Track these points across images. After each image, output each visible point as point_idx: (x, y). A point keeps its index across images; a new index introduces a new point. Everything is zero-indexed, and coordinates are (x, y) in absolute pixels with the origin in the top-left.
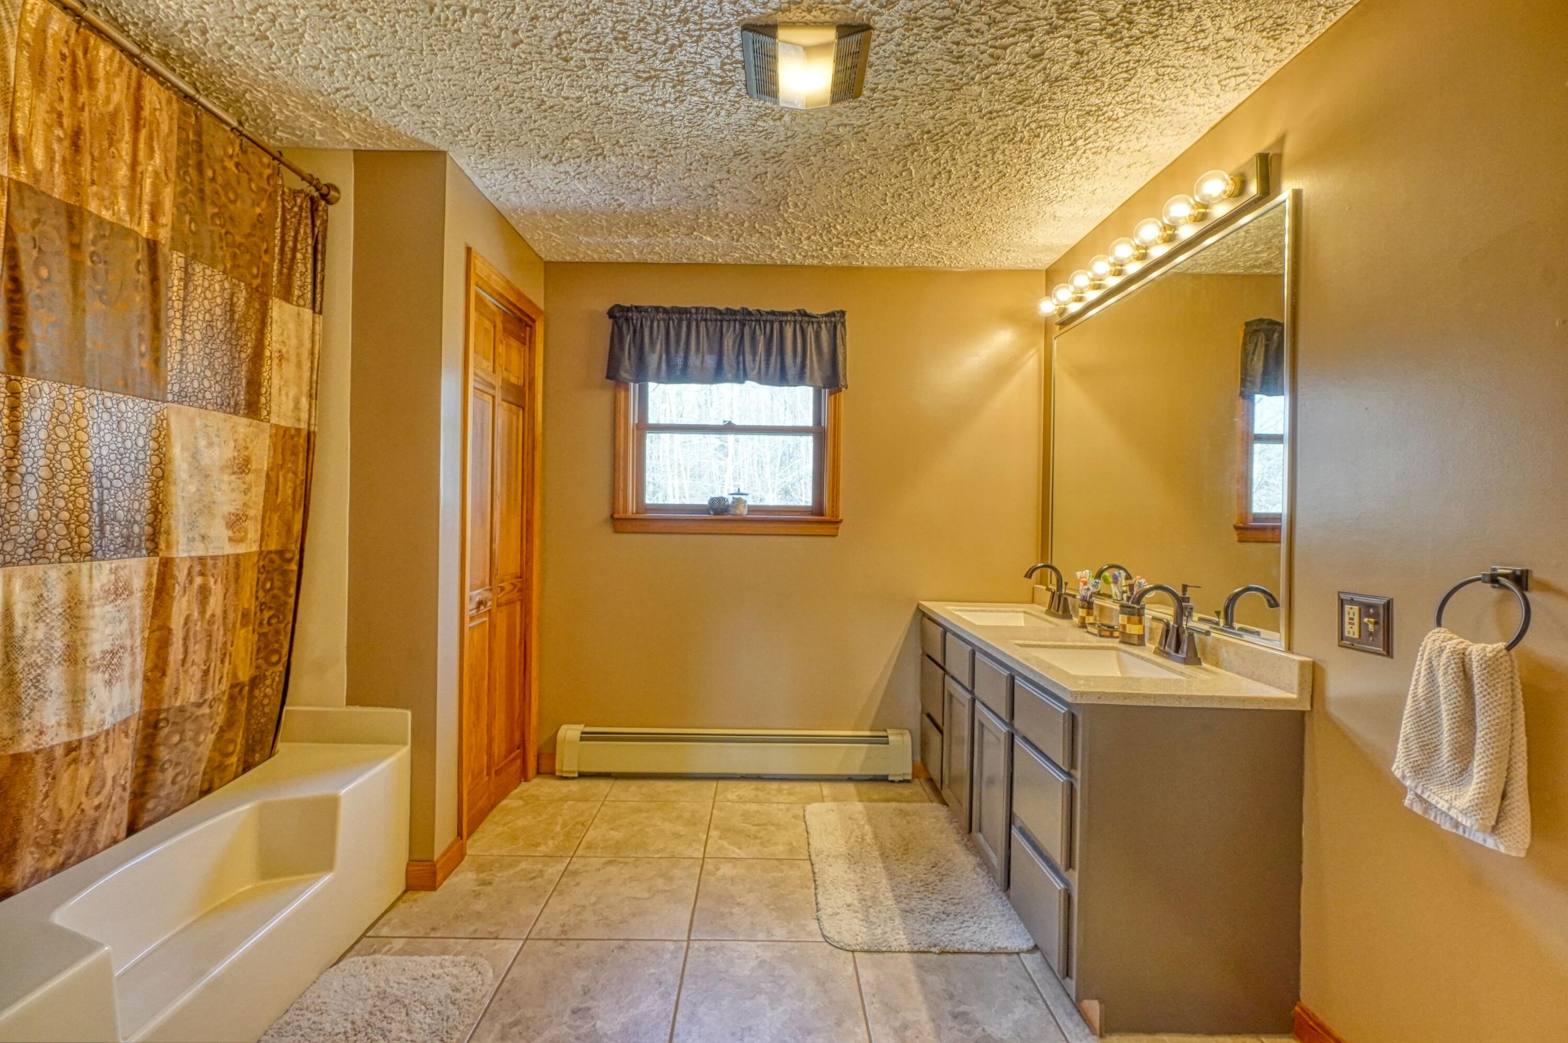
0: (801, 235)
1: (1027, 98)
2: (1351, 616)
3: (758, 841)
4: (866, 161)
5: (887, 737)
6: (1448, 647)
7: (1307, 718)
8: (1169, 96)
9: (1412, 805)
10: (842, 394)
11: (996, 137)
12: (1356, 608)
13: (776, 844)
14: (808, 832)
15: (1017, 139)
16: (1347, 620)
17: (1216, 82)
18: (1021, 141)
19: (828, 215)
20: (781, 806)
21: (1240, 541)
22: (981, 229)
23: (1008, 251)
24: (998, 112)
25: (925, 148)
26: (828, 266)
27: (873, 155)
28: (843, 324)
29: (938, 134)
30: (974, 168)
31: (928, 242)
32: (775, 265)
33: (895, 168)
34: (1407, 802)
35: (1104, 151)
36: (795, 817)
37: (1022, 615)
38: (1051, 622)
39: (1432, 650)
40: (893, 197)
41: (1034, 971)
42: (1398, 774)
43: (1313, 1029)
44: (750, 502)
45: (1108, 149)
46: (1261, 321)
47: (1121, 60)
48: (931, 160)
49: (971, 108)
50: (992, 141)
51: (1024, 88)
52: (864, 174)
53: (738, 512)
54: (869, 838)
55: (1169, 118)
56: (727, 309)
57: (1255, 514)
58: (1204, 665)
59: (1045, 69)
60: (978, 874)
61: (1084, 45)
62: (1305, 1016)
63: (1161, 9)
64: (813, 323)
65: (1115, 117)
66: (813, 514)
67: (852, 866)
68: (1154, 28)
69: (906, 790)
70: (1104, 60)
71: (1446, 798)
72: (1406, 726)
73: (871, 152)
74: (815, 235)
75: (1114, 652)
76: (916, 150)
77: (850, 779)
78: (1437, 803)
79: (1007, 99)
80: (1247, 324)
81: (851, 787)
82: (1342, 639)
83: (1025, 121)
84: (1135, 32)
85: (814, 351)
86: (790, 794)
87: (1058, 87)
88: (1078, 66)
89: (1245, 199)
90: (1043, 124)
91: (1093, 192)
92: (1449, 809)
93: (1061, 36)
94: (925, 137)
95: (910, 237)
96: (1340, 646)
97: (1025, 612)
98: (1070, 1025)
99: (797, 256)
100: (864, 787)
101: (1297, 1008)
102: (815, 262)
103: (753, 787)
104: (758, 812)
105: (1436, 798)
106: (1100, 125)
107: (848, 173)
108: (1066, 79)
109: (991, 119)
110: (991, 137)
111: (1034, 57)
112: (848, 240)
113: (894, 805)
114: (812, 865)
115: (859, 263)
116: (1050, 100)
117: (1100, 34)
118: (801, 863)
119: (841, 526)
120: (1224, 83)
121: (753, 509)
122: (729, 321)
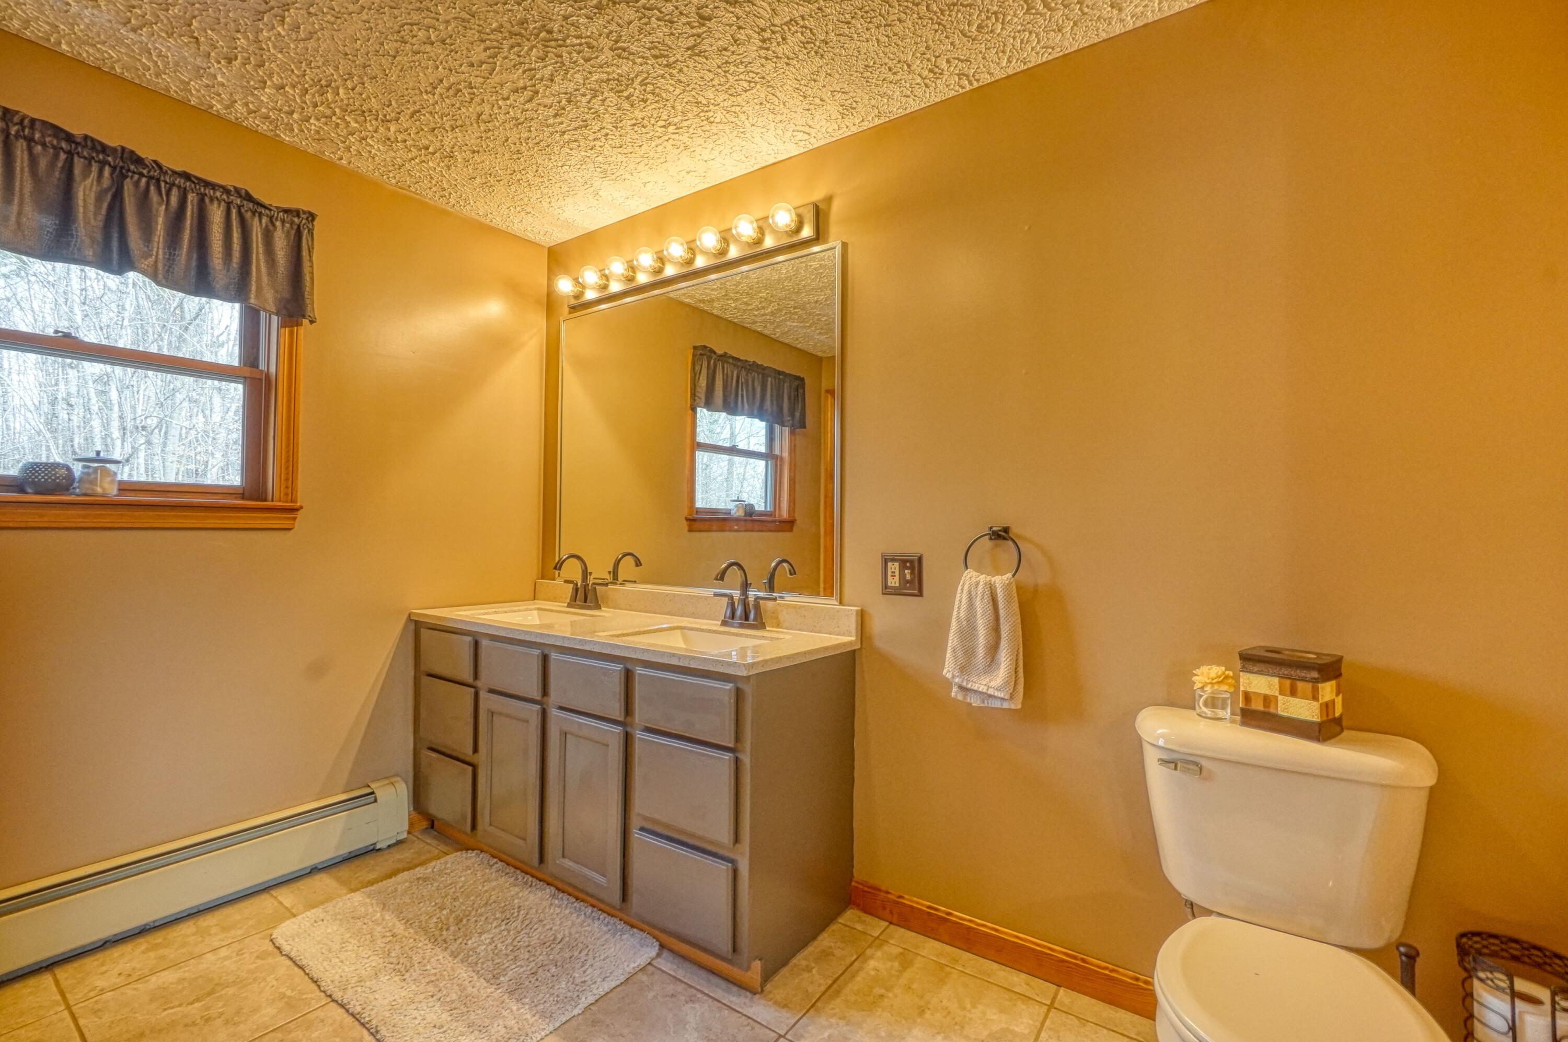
0: (271, 76)
1: (665, 56)
2: (893, 570)
3: (219, 1022)
4: (447, 22)
5: (373, 793)
6: (982, 581)
7: (857, 653)
8: (759, 124)
9: (956, 695)
10: (302, 330)
11: (609, 80)
12: (897, 564)
13: (256, 1010)
14: (300, 967)
15: (626, 94)
16: (889, 573)
17: (792, 129)
18: (627, 98)
19: (337, 68)
20: (223, 952)
21: (690, 530)
22: (519, 176)
23: (527, 213)
24: (630, 54)
25: (531, 49)
26: (282, 142)
27: (464, 20)
28: (311, 232)
29: (557, 40)
30: (564, 102)
31: (449, 167)
32: (183, 104)
33: (478, 53)
34: (953, 694)
35: (682, 148)
36: (262, 956)
37: (535, 612)
38: (583, 615)
39: (970, 585)
40: (448, 89)
41: (674, 970)
42: (949, 676)
43: (869, 892)
44: (124, 474)
45: (686, 148)
46: (705, 347)
47: (753, 69)
48: (527, 66)
49: (611, 32)
50: (602, 81)
51: (670, 43)
52: (433, 38)
53: (99, 490)
54: (400, 928)
55: (744, 143)
56: (86, 137)
57: (697, 508)
58: (768, 628)
59: (699, 36)
60: (559, 906)
61: (741, 36)
62: (861, 887)
63: (808, 43)
64: (260, 214)
65: (712, 119)
66: (243, 496)
67: (407, 976)
68: (792, 55)
69: (405, 854)
70: (744, 60)
71: (984, 683)
72: (953, 640)
73: (464, 15)
74: (293, 87)
75: (679, 631)
76: (519, 45)
77: (314, 870)
78: (979, 688)
79: (648, 45)
80: (695, 348)
81: (324, 881)
82: (886, 588)
83: (647, 78)
84: (780, 50)
85: (261, 257)
86: (224, 929)
87: (695, 61)
88: (724, 52)
89: (795, 239)
90: (657, 90)
91: (645, 184)
92: (988, 690)
93: (732, 13)
94: (543, 34)
95: (431, 150)
96: (883, 594)
97: (539, 609)
98: (733, 999)
99: (238, 106)
100: (344, 872)
101: (853, 884)
102: (264, 127)
103: (143, 947)
104: (181, 980)
105: (977, 685)
106: (697, 120)
107: (412, 25)
108: (707, 59)
109: (619, 56)
110: (605, 76)
111: (702, 17)
112: (343, 119)
113: (405, 875)
114: (342, 1006)
115: (335, 158)
116: (681, 70)
117: (759, 33)
118: (320, 1013)
119: (300, 515)
120: (795, 133)
121: (126, 487)
122: (90, 160)
